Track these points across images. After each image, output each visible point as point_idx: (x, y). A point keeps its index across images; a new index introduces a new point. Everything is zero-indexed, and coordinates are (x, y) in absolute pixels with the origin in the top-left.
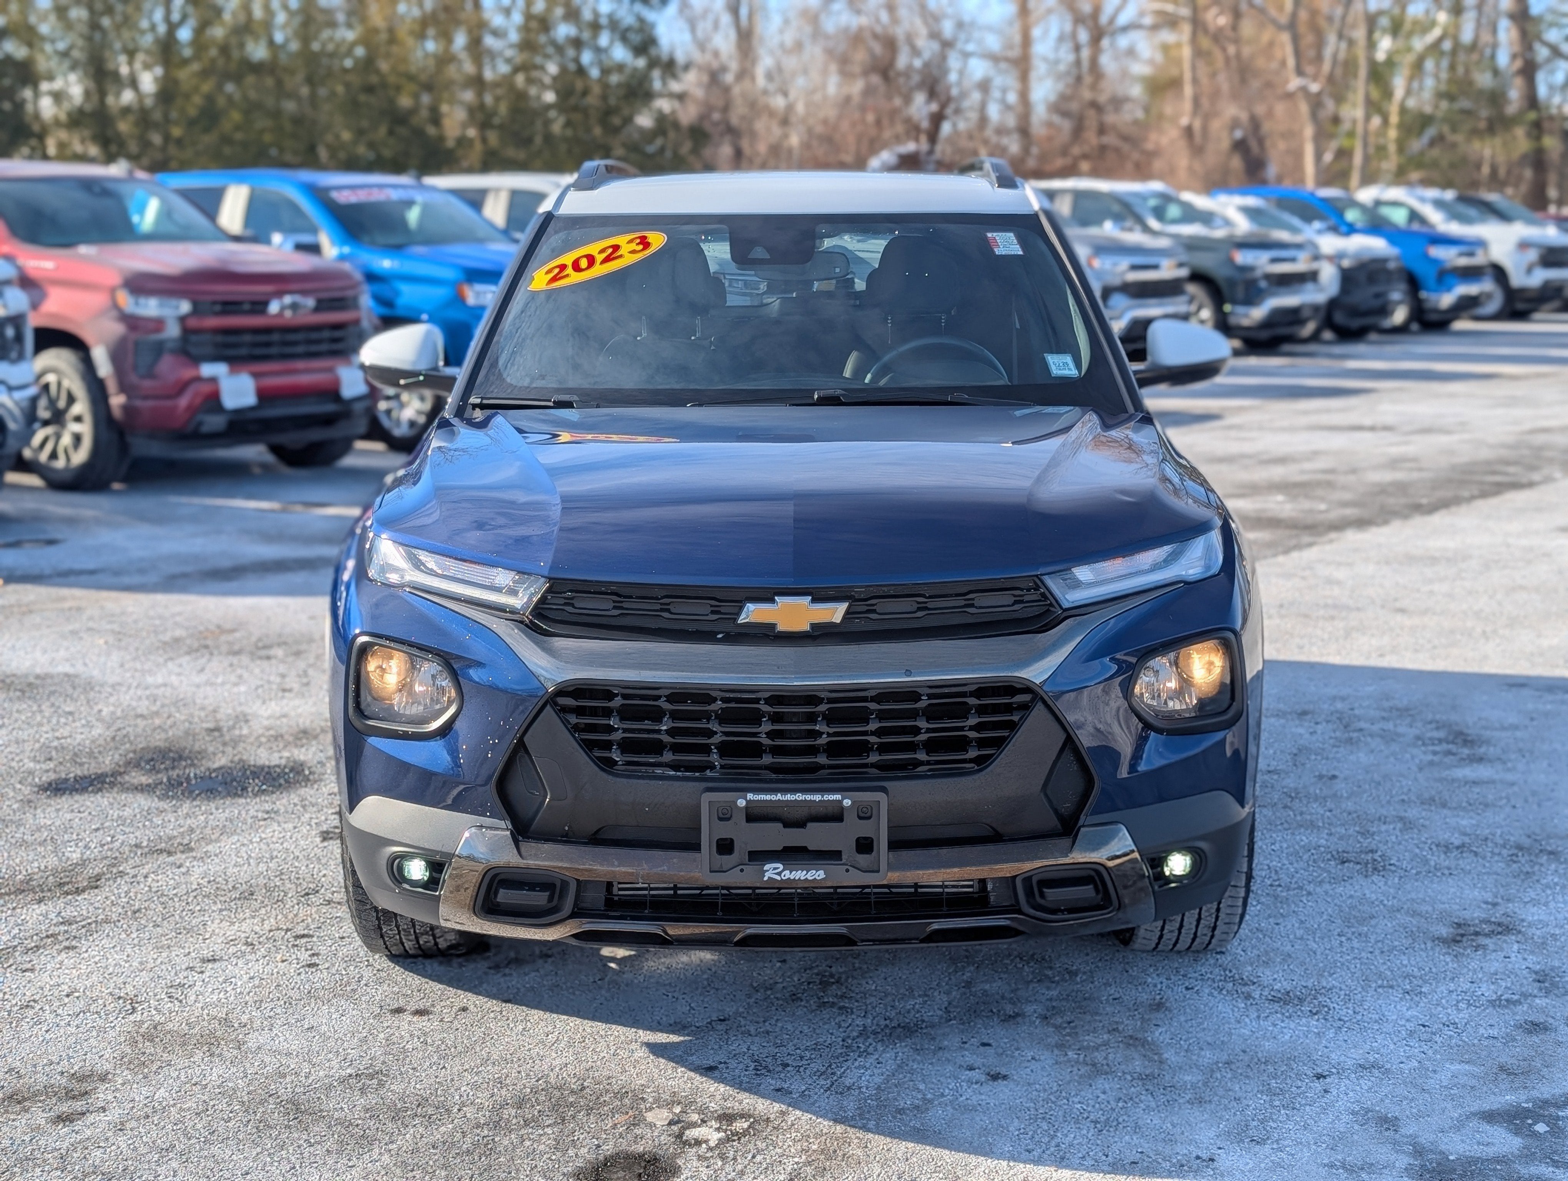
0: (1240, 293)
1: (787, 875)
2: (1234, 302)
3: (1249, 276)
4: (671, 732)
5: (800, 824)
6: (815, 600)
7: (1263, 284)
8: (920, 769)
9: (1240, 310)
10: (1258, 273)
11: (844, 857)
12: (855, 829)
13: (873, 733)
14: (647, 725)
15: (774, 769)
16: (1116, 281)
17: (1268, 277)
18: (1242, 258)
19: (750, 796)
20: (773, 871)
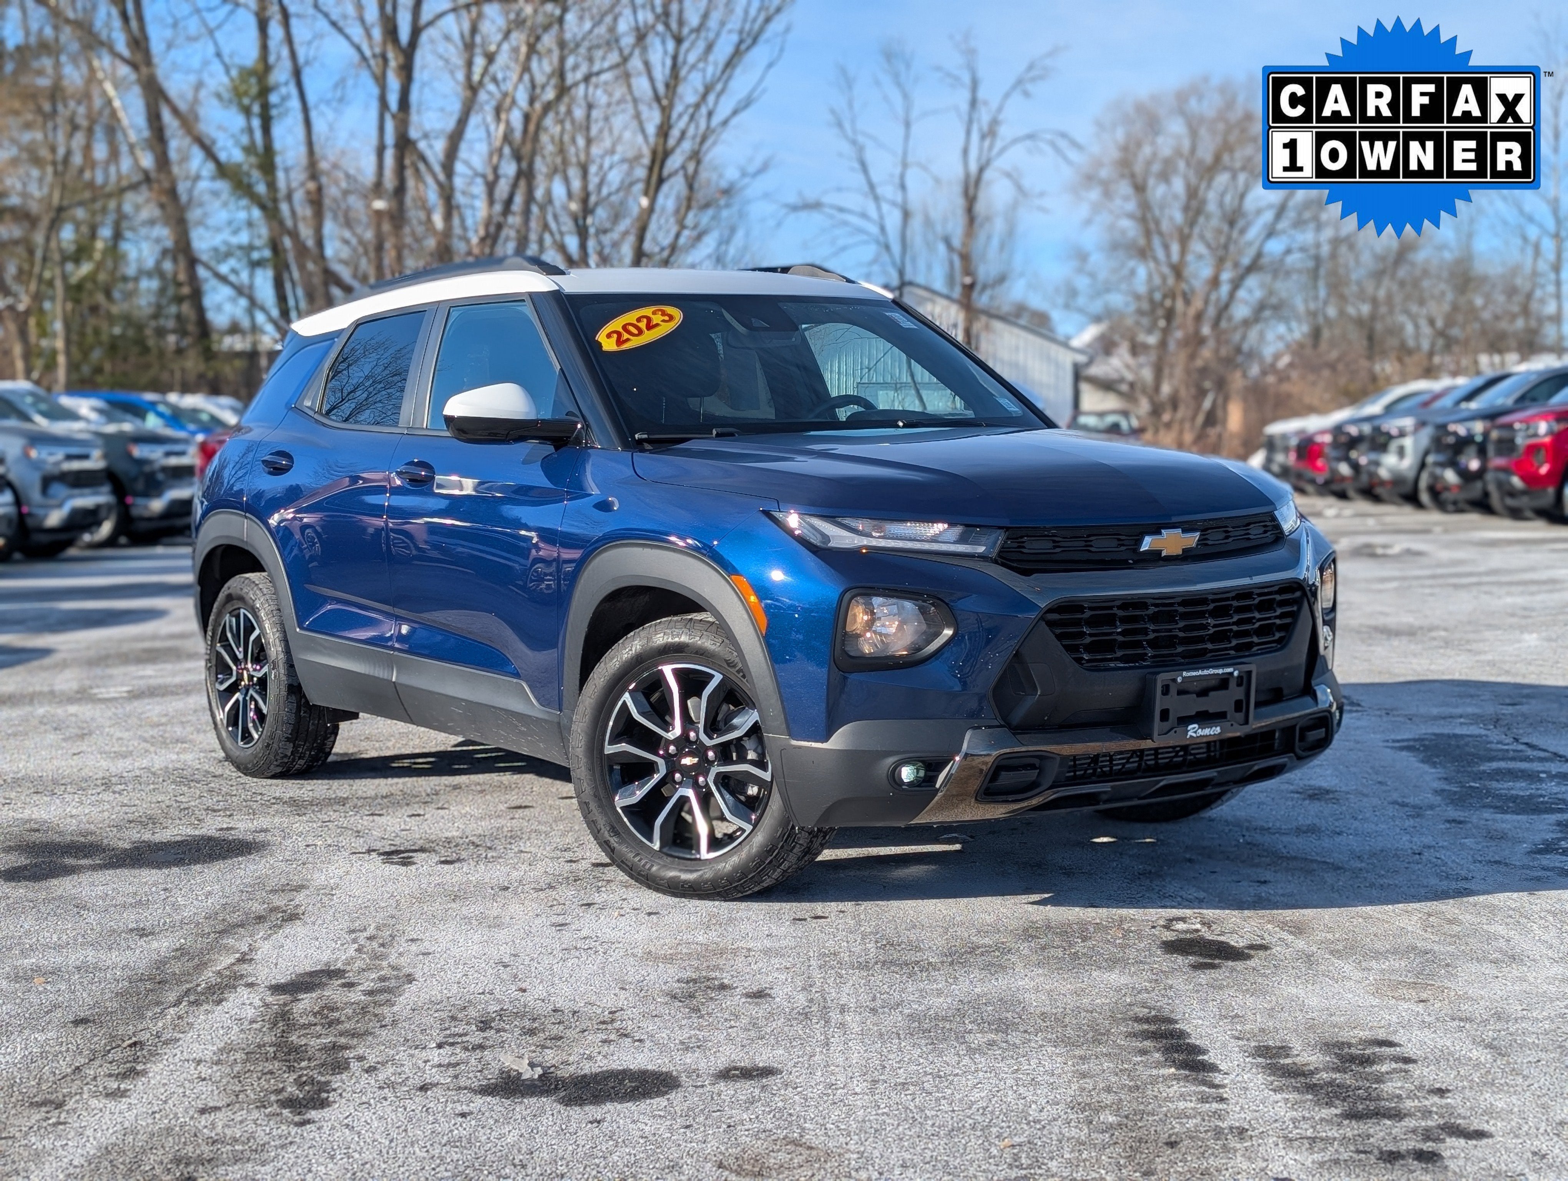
0: (140, 485)
1: (1201, 732)
2: (136, 494)
3: (147, 469)
4: (1123, 633)
5: (1203, 693)
6: (1184, 531)
7: (160, 476)
8: (1255, 648)
9: (140, 501)
10: (157, 466)
11: (1229, 716)
12: (1235, 693)
13: (1234, 624)
14: (1106, 629)
15: (1183, 655)
16: (56, 471)
17: (165, 469)
18: (138, 451)
19: (1185, 674)
20: (1194, 731)
